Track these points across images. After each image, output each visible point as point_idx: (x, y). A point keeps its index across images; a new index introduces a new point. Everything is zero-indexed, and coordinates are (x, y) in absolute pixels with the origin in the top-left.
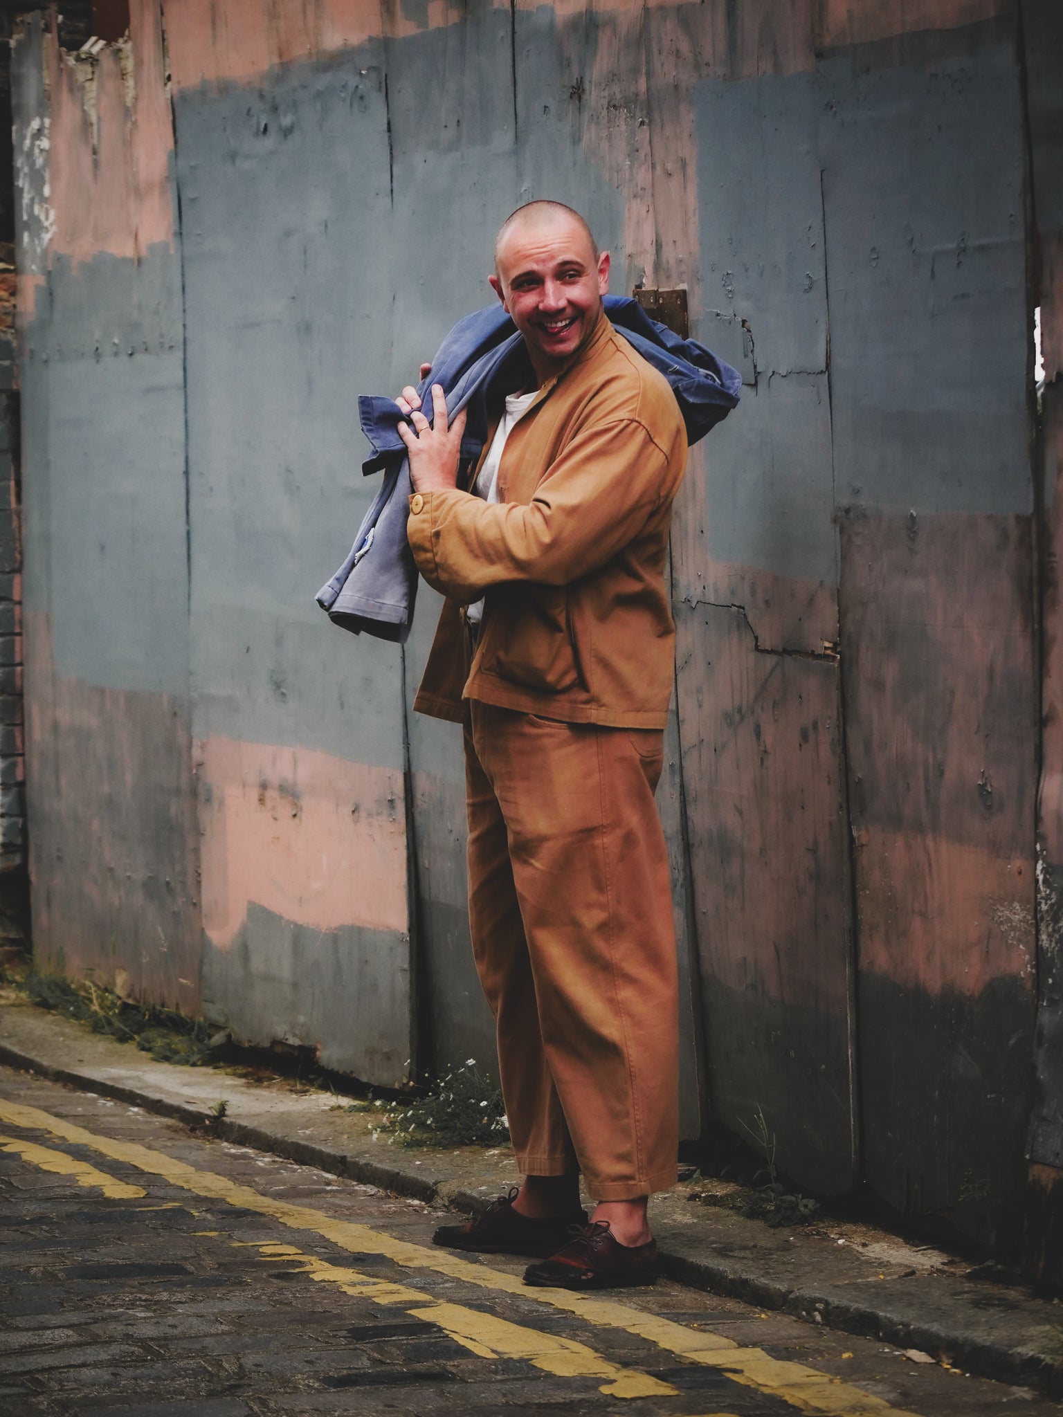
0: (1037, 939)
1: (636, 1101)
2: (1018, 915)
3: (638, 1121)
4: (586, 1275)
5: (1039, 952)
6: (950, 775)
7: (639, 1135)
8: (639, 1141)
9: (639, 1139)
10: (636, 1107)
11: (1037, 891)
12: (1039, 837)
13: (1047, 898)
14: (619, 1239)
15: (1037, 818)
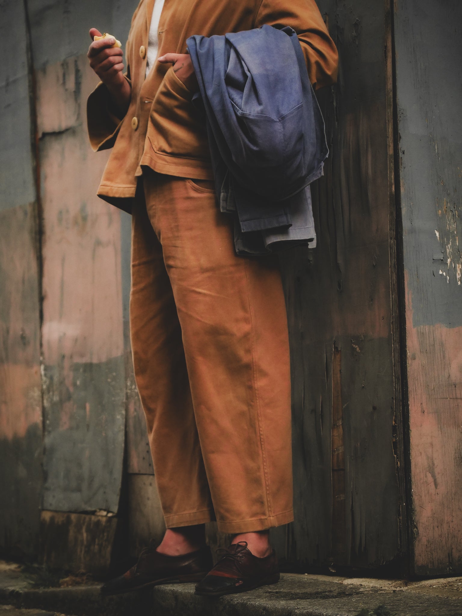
0: (43, 402)
1: (265, 460)
2: (36, 393)
3: (266, 473)
4: (238, 582)
5: (44, 409)
6: (11, 333)
7: (267, 483)
8: (268, 488)
9: (267, 486)
10: (265, 464)
11: (42, 379)
12: (42, 354)
13: (45, 382)
14: (254, 553)
15: (41, 345)
